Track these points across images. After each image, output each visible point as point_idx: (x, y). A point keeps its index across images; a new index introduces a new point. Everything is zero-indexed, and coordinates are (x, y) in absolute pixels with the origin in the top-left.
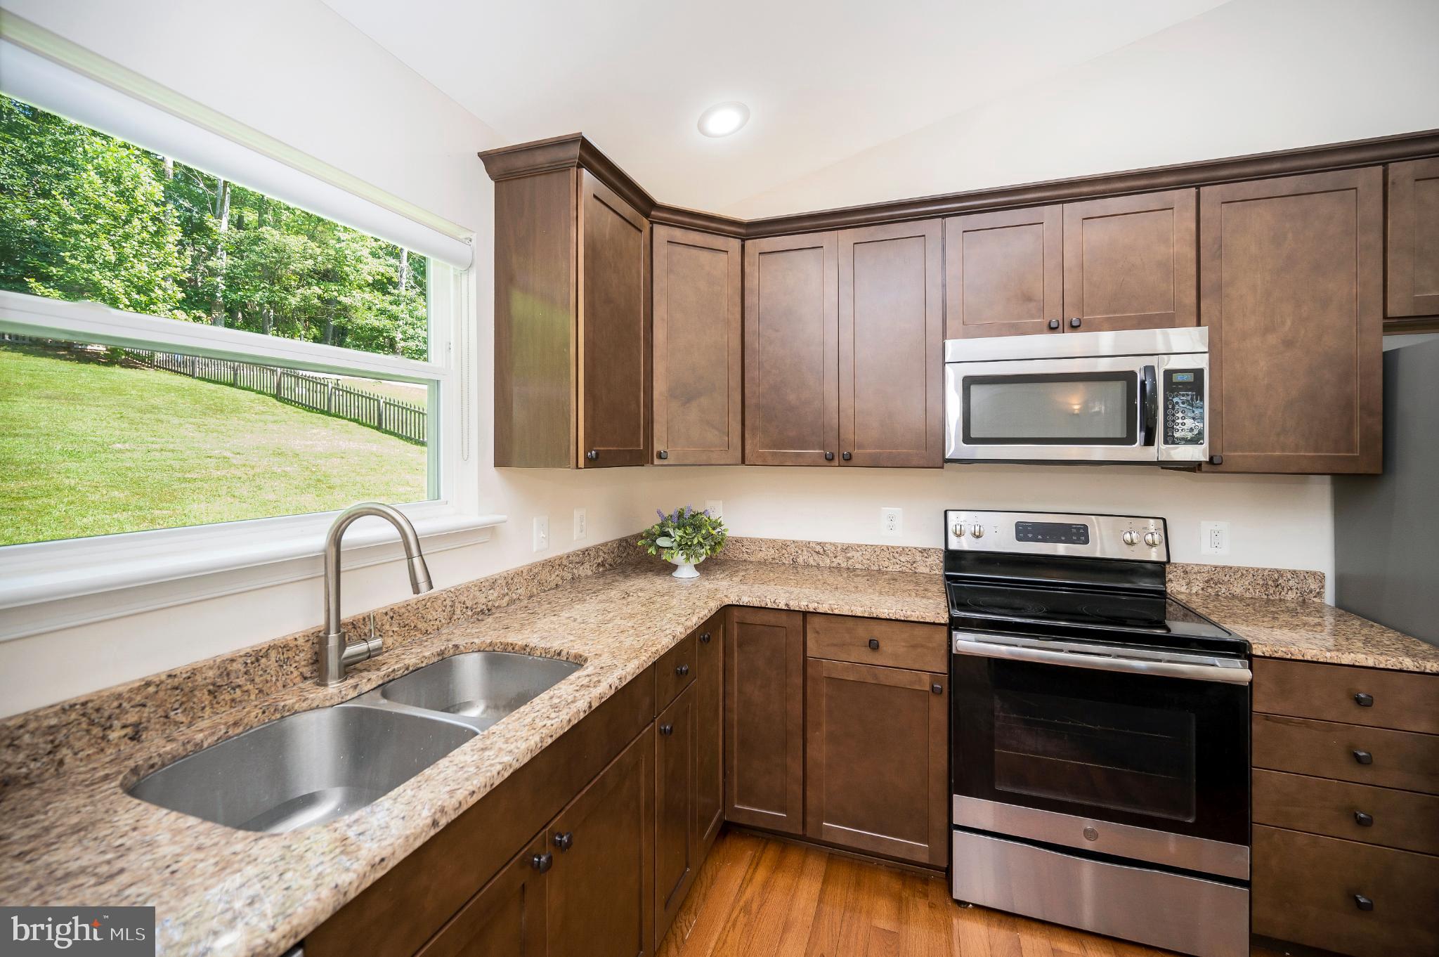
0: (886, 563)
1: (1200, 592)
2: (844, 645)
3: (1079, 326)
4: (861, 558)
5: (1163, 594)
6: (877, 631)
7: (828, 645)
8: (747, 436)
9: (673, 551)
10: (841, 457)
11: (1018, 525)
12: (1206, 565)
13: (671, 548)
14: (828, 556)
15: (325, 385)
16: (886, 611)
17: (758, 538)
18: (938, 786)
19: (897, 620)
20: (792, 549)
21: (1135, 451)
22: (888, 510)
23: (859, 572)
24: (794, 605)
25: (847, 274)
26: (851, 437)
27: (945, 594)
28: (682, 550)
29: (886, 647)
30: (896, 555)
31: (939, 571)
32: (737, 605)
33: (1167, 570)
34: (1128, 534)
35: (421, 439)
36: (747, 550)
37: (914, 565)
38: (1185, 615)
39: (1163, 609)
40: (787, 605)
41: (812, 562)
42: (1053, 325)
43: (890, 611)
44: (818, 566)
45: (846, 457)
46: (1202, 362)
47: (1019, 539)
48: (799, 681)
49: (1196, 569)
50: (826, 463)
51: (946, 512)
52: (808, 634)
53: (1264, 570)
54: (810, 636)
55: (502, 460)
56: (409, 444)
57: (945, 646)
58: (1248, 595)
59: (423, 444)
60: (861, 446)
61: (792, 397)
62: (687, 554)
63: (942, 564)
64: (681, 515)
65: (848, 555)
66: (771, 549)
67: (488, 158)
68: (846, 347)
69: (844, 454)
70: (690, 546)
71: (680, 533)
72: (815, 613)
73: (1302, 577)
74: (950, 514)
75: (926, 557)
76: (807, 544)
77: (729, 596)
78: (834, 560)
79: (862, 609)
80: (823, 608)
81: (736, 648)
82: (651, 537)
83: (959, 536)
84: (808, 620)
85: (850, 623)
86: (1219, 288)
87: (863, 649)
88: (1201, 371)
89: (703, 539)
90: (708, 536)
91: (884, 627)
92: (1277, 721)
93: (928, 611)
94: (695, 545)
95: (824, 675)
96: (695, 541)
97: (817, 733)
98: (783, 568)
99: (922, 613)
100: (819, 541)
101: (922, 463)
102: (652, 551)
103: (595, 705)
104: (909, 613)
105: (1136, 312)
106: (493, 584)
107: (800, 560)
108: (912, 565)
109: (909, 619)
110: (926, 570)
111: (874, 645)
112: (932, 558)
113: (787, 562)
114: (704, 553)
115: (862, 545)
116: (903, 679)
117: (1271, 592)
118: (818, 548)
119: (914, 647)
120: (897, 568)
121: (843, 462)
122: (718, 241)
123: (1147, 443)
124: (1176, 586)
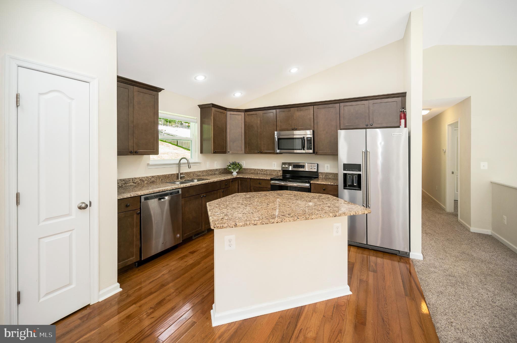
0: (273, 173)
2: (256, 184)
3: (297, 129)
4: (269, 172)
6: (261, 181)
7: (254, 184)
11: (293, 165)
12: (325, 173)
13: (231, 169)
14: (263, 172)
15: (162, 132)
17: (251, 168)
19: (263, 179)
20: (257, 170)
22: (274, 163)
26: (262, 148)
29: (262, 184)
30: (275, 171)
33: (319, 173)
34: (310, 167)
35: (189, 149)
36: (249, 171)
40: (247, 177)
42: (293, 129)
44: (261, 174)
45: (261, 152)
46: (311, 136)
47: (294, 168)
48: (249, 190)
49: (323, 173)
50: (258, 153)
51: (282, 163)
53: (334, 173)
55: (201, 152)
56: (186, 150)
58: (332, 178)
59: (189, 150)
60: (264, 150)
61: (253, 141)
62: (234, 170)
63: (282, 172)
64: (232, 162)
65: (267, 171)
66: (253, 170)
67: (199, 106)
68: (261, 132)
71: (233, 166)
75: (279, 171)
76: (260, 170)
83: (284, 167)
85: (257, 180)
86: (317, 123)
87: (259, 184)
88: (311, 138)
90: (238, 166)
95: (253, 189)
98: (255, 174)
100: (262, 169)
103: (210, 182)
105: (305, 127)
106: (200, 172)
107: (258, 173)
108: (277, 173)
114: (237, 170)
115: (269, 170)
119: (266, 184)
120: (275, 174)
123: (304, 150)
124: (320, 176)
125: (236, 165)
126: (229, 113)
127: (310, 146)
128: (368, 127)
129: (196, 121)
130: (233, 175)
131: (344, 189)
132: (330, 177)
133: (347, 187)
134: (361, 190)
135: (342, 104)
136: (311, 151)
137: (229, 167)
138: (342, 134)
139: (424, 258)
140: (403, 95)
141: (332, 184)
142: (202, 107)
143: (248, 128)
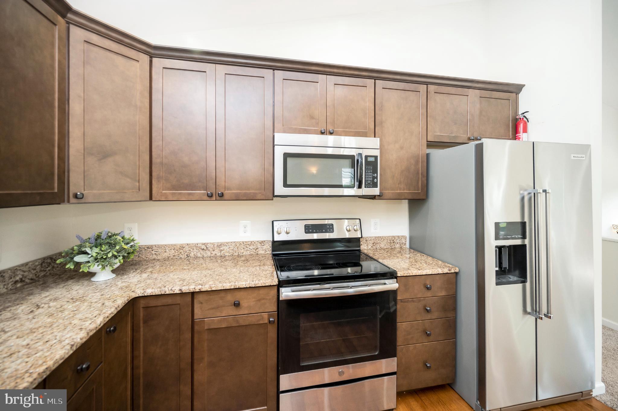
0: (242, 251)
1: (371, 248)
2: (219, 307)
3: (333, 133)
4: (228, 250)
5: (359, 250)
6: (238, 296)
7: (209, 309)
8: (153, 182)
9: (90, 264)
10: (217, 195)
11: (305, 226)
12: (372, 237)
13: (89, 262)
14: (209, 250)
16: (244, 283)
17: (163, 245)
18: (272, 374)
19: (250, 287)
20: (187, 248)
21: (355, 191)
22: (244, 222)
23: (227, 258)
24: (185, 289)
25: (221, 90)
26: (223, 183)
27: (274, 266)
28: (98, 262)
29: (244, 303)
30: (247, 246)
31: (269, 252)
32: (143, 296)
33: (361, 240)
34: (348, 227)
36: (156, 253)
37: (257, 250)
38: (366, 258)
39: (359, 256)
40: (180, 290)
41: (199, 255)
42: (323, 131)
43: (246, 283)
44: (203, 257)
45: (220, 195)
46: (377, 153)
47: (306, 233)
48: (188, 335)
49: (370, 239)
50: (208, 198)
51: (273, 222)
52: (195, 305)
53: (390, 236)
54: (196, 306)
57: (276, 297)
58: (385, 247)
60: (229, 189)
61: (186, 159)
62: (102, 265)
63: (271, 248)
64: (99, 237)
65: (221, 249)
66: (172, 250)
68: (220, 132)
69: (218, 193)
70: (105, 259)
71: (97, 250)
72: (200, 292)
73: (400, 238)
74: (275, 222)
75: (263, 246)
76: (196, 246)
77: (136, 291)
78: (213, 252)
79: (230, 284)
80: (206, 288)
81: (141, 325)
82: (70, 254)
83: (279, 234)
84: (195, 297)
85: (222, 294)
86: (381, 123)
87: (231, 307)
88: (377, 157)
89: (117, 252)
90: (122, 250)
91: (242, 293)
92: (405, 302)
93: (267, 279)
94: (111, 258)
95: (206, 328)
96: (110, 255)
97: (201, 364)
98: (180, 261)
99: (264, 281)
100: (204, 242)
101: (263, 197)
102: (71, 266)
104: (257, 282)
105: (354, 129)
107: (192, 255)
108: (256, 250)
109: (257, 286)
110: (263, 252)
111: (237, 305)
112: (266, 246)
113: (183, 257)
114: (117, 263)
115: (229, 243)
116: (253, 320)
117: (392, 245)
118: (203, 247)
119: (259, 300)
120: (248, 253)
121: (218, 198)
122: (131, 53)
123: (359, 187)
124: (363, 247)
127: (374, 178)
132: (382, 246)
136: (376, 191)
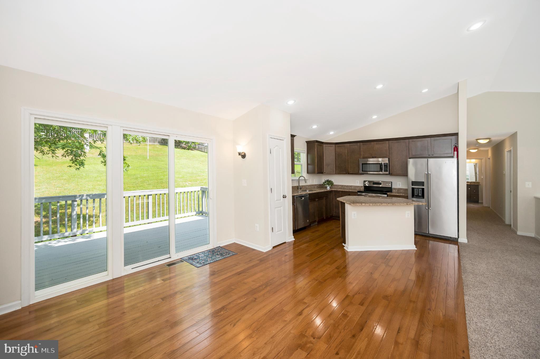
1: (397, 192)
3: (376, 157)
4: (353, 187)
6: (350, 193)
8: (336, 170)
17: (338, 184)
21: (381, 173)
22: (357, 181)
28: (328, 185)
30: (358, 187)
34: (387, 184)
42: (373, 157)
47: (373, 184)
49: (396, 189)
50: (346, 174)
55: (308, 173)
60: (350, 172)
67: (306, 142)
71: (327, 182)
81: (334, 195)
84: (342, 192)
86: (391, 153)
88: (388, 163)
90: (331, 183)
105: (382, 156)
112: (363, 187)
114: (331, 185)
122: (332, 145)
123: (382, 172)
124: (394, 191)
125: (329, 182)
126: (324, 145)
127: (387, 169)
128: (430, 156)
129: (304, 152)
130: (327, 189)
131: (412, 198)
132: (401, 191)
133: (414, 196)
134: (424, 198)
135: (411, 140)
136: (388, 173)
137: (325, 183)
138: (411, 161)
139: (468, 241)
140: (456, 134)
141: (403, 195)
142: (308, 143)
143: (338, 156)
